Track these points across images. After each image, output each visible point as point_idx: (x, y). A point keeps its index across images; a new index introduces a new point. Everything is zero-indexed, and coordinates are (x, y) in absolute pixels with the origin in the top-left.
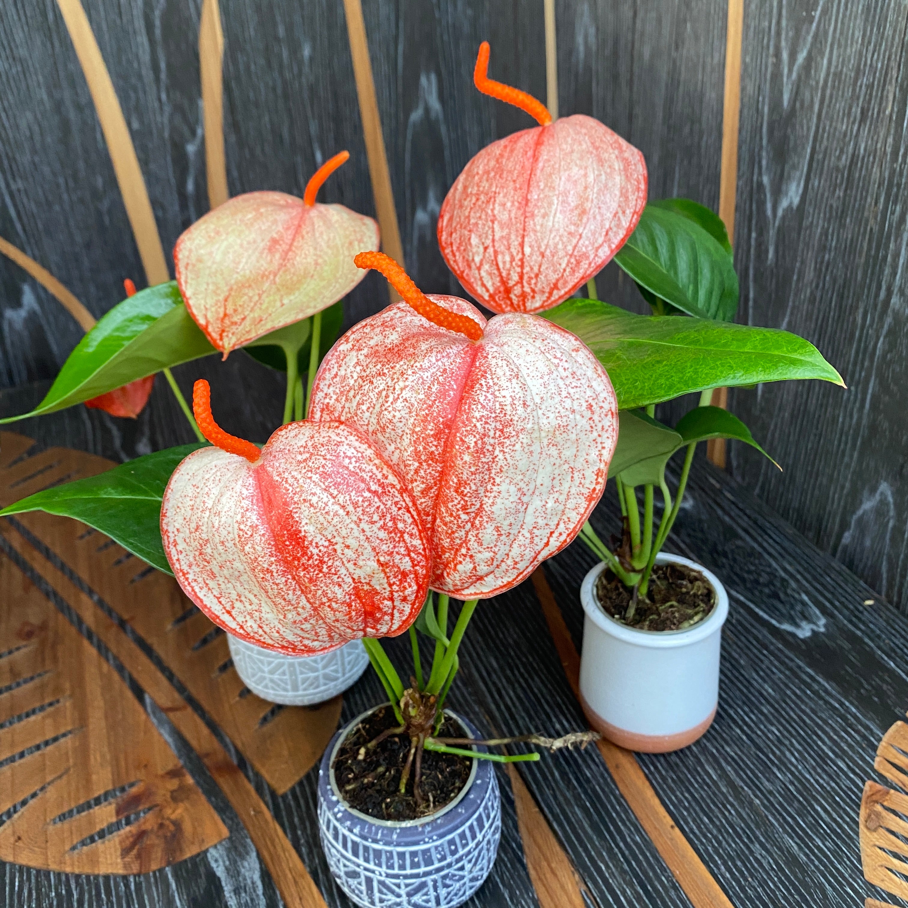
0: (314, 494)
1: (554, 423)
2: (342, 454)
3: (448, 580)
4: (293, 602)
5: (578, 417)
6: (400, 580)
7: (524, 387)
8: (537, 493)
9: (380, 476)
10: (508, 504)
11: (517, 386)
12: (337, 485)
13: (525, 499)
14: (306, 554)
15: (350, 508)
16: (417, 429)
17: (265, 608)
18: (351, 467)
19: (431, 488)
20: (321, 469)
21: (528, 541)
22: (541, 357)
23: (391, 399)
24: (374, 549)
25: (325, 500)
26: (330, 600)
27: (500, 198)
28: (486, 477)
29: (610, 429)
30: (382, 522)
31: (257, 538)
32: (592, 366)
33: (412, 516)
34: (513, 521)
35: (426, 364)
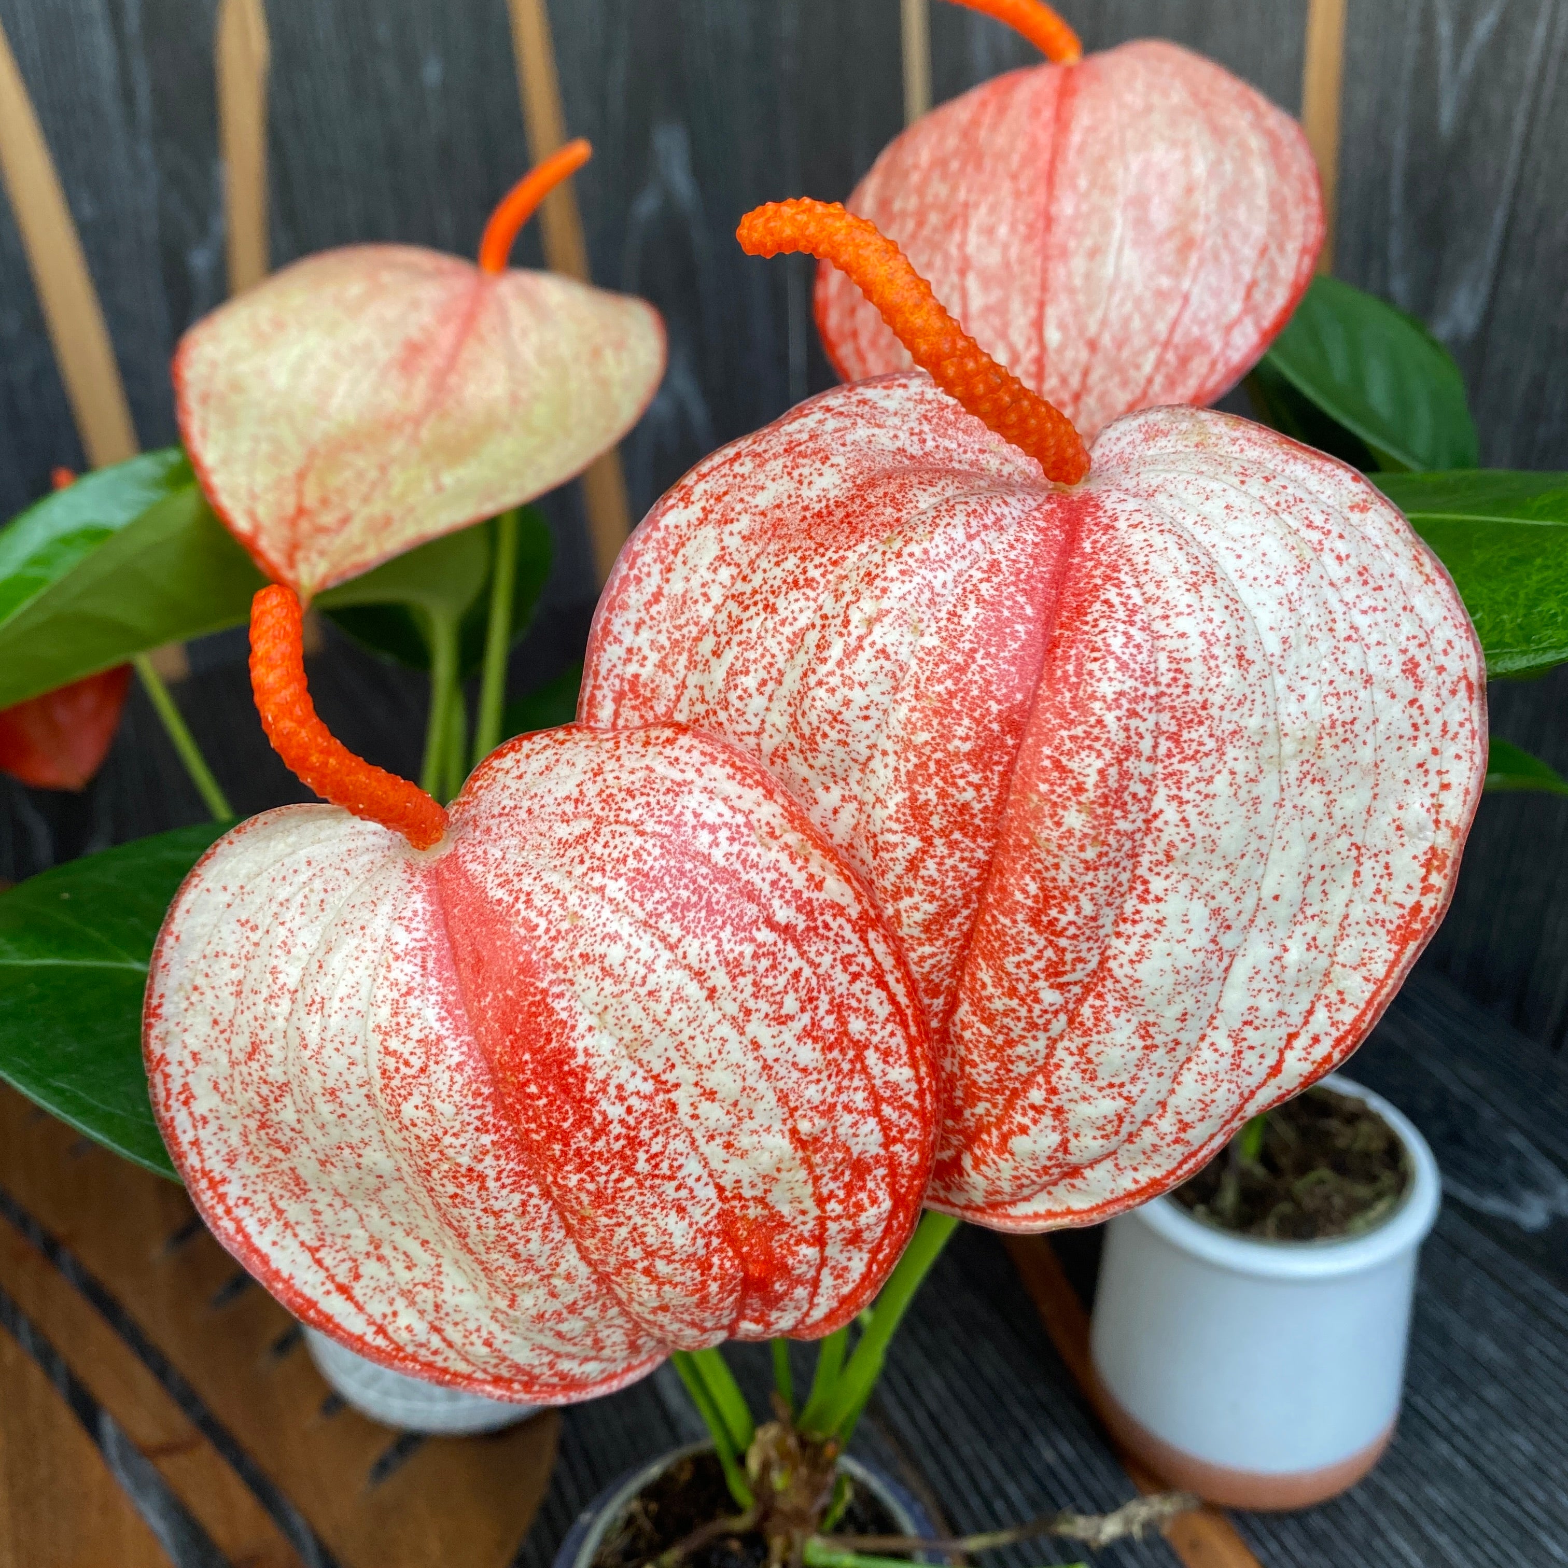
0: (614, 938)
1: (1321, 712)
2: (689, 817)
3: (975, 1178)
4: (541, 1262)
5: (1380, 697)
6: (849, 1188)
7: (1234, 607)
8: (1261, 922)
9: (799, 881)
10: (1183, 956)
11: (1218, 605)
12: (679, 909)
13: (1228, 941)
14: (589, 1120)
15: (720, 978)
16: (922, 737)
17: (452, 1278)
18: (718, 856)
19: (954, 914)
20: (632, 863)
21: (1226, 1062)
22: (1271, 523)
23: (836, 651)
24: (783, 1098)
25: (647, 954)
26: (650, 1254)
27: (979, 217)
28: (1125, 877)
29: (1465, 732)
30: (806, 1019)
31: (440, 1076)
32: (1407, 553)
33: (892, 999)
34: (1190, 1004)
35: (939, 546)
